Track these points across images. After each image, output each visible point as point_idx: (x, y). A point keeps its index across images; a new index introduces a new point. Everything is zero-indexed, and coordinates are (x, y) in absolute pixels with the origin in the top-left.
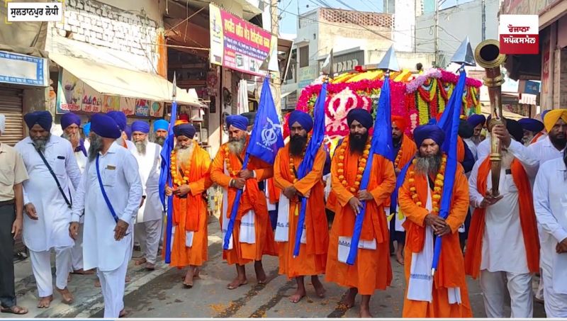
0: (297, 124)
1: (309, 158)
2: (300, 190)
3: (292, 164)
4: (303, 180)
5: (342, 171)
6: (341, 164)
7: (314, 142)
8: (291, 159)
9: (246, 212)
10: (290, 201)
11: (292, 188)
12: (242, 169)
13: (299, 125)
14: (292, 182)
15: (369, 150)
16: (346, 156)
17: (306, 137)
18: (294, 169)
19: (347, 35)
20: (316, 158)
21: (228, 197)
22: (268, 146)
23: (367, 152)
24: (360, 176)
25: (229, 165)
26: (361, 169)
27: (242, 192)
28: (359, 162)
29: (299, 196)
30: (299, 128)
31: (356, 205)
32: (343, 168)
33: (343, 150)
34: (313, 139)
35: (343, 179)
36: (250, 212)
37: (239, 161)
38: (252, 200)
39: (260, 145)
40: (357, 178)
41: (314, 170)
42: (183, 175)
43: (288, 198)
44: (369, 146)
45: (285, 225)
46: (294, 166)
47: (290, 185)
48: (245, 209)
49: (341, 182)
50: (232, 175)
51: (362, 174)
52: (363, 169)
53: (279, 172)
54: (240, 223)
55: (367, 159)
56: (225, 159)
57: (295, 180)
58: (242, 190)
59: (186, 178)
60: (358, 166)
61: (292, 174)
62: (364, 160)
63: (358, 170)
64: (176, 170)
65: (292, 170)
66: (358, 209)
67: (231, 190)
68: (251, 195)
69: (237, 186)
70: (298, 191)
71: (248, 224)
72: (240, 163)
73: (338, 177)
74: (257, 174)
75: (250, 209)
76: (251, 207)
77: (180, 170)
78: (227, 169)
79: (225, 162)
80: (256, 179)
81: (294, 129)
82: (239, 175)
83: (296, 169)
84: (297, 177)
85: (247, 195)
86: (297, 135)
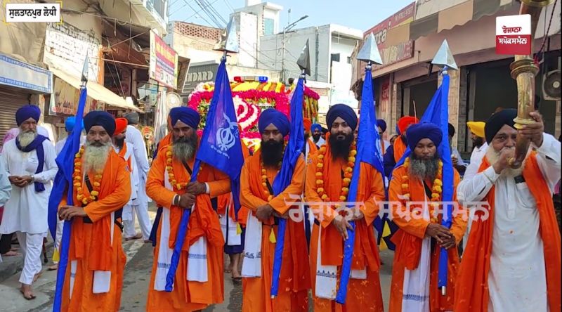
0: (272, 127)
1: (287, 169)
2: (278, 210)
3: (264, 177)
4: (281, 196)
5: (320, 182)
6: (319, 174)
7: (292, 148)
8: (264, 170)
9: (196, 239)
10: (263, 224)
11: (267, 207)
12: (191, 181)
13: (275, 128)
14: (266, 200)
15: (355, 156)
16: (326, 164)
17: (282, 142)
18: (267, 182)
19: (199, 48)
20: (296, 169)
21: (171, 219)
22: (224, 151)
23: (352, 159)
24: (345, 189)
25: (172, 175)
26: (347, 180)
27: (190, 214)
28: (343, 173)
29: (275, 217)
30: (275, 132)
31: (344, 227)
32: (322, 178)
33: (321, 156)
34: (290, 145)
35: (323, 193)
36: (201, 239)
37: (185, 170)
38: (204, 223)
39: (215, 149)
40: (342, 191)
41: (293, 183)
42: (90, 188)
43: (259, 220)
44: (354, 152)
45: (255, 255)
46: (267, 179)
47: (263, 203)
48: (194, 235)
49: (320, 197)
50: (175, 189)
51: (348, 187)
52: (349, 180)
53: (248, 186)
54: (187, 255)
55: (353, 168)
56: (167, 168)
57: (271, 196)
58: (191, 209)
59: (95, 193)
60: (343, 177)
61: (265, 190)
62: (350, 169)
63: (342, 182)
64: (81, 181)
65: (265, 184)
66: (346, 233)
67: (175, 210)
68: (203, 216)
69: (184, 204)
70: (274, 211)
71: (198, 256)
72: (186, 172)
73: (316, 190)
74: (210, 188)
75: (201, 236)
76: (203, 232)
77: (88, 182)
78: (170, 181)
79: (166, 172)
80: (209, 194)
81: (268, 132)
82: (185, 189)
83: (271, 182)
84: (271, 193)
85: (198, 216)
86: (272, 140)
